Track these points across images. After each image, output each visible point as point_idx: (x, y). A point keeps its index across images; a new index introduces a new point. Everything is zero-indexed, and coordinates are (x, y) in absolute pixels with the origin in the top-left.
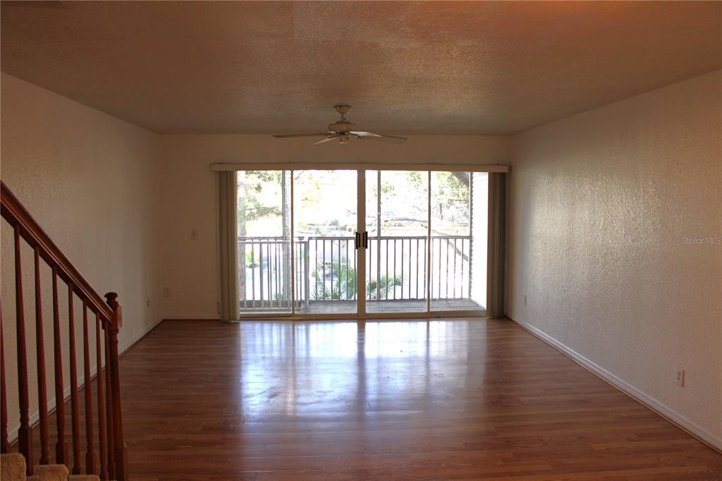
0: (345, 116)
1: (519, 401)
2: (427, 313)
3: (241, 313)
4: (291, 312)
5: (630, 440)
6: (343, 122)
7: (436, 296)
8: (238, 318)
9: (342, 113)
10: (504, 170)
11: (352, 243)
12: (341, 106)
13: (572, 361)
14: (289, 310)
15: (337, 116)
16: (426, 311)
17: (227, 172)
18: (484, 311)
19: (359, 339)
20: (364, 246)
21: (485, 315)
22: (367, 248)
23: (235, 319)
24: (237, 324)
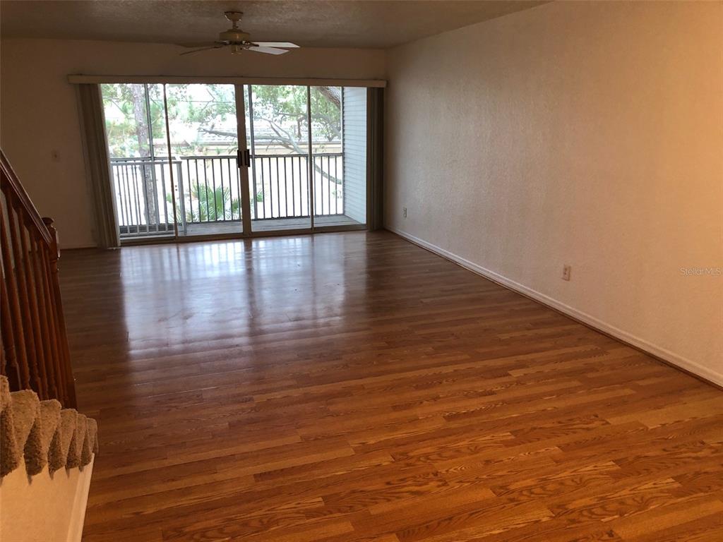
0: (238, 24)
1: (422, 302)
2: (311, 229)
3: (121, 239)
4: (174, 235)
5: (528, 329)
6: (235, 30)
7: (319, 213)
8: (119, 244)
9: (235, 21)
10: (382, 84)
11: (234, 162)
12: (233, 13)
13: (456, 265)
14: (172, 233)
15: (227, 23)
16: (310, 227)
17: (89, 84)
18: (364, 225)
19: (246, 258)
20: (246, 164)
21: (365, 228)
22: (249, 166)
23: (116, 245)
24: (118, 251)
